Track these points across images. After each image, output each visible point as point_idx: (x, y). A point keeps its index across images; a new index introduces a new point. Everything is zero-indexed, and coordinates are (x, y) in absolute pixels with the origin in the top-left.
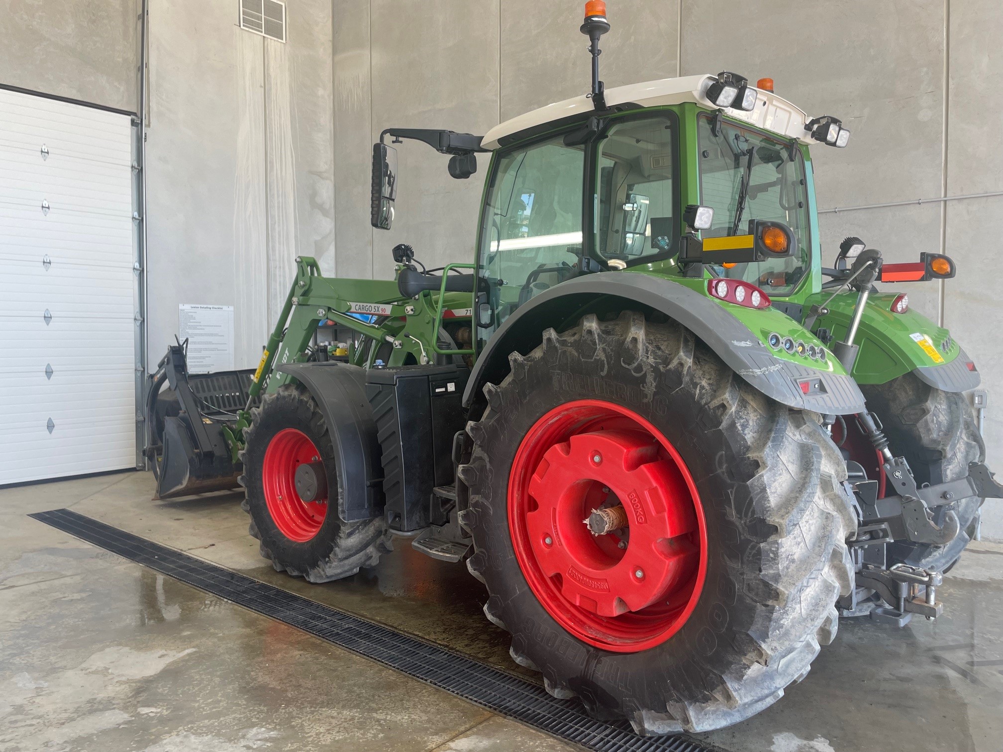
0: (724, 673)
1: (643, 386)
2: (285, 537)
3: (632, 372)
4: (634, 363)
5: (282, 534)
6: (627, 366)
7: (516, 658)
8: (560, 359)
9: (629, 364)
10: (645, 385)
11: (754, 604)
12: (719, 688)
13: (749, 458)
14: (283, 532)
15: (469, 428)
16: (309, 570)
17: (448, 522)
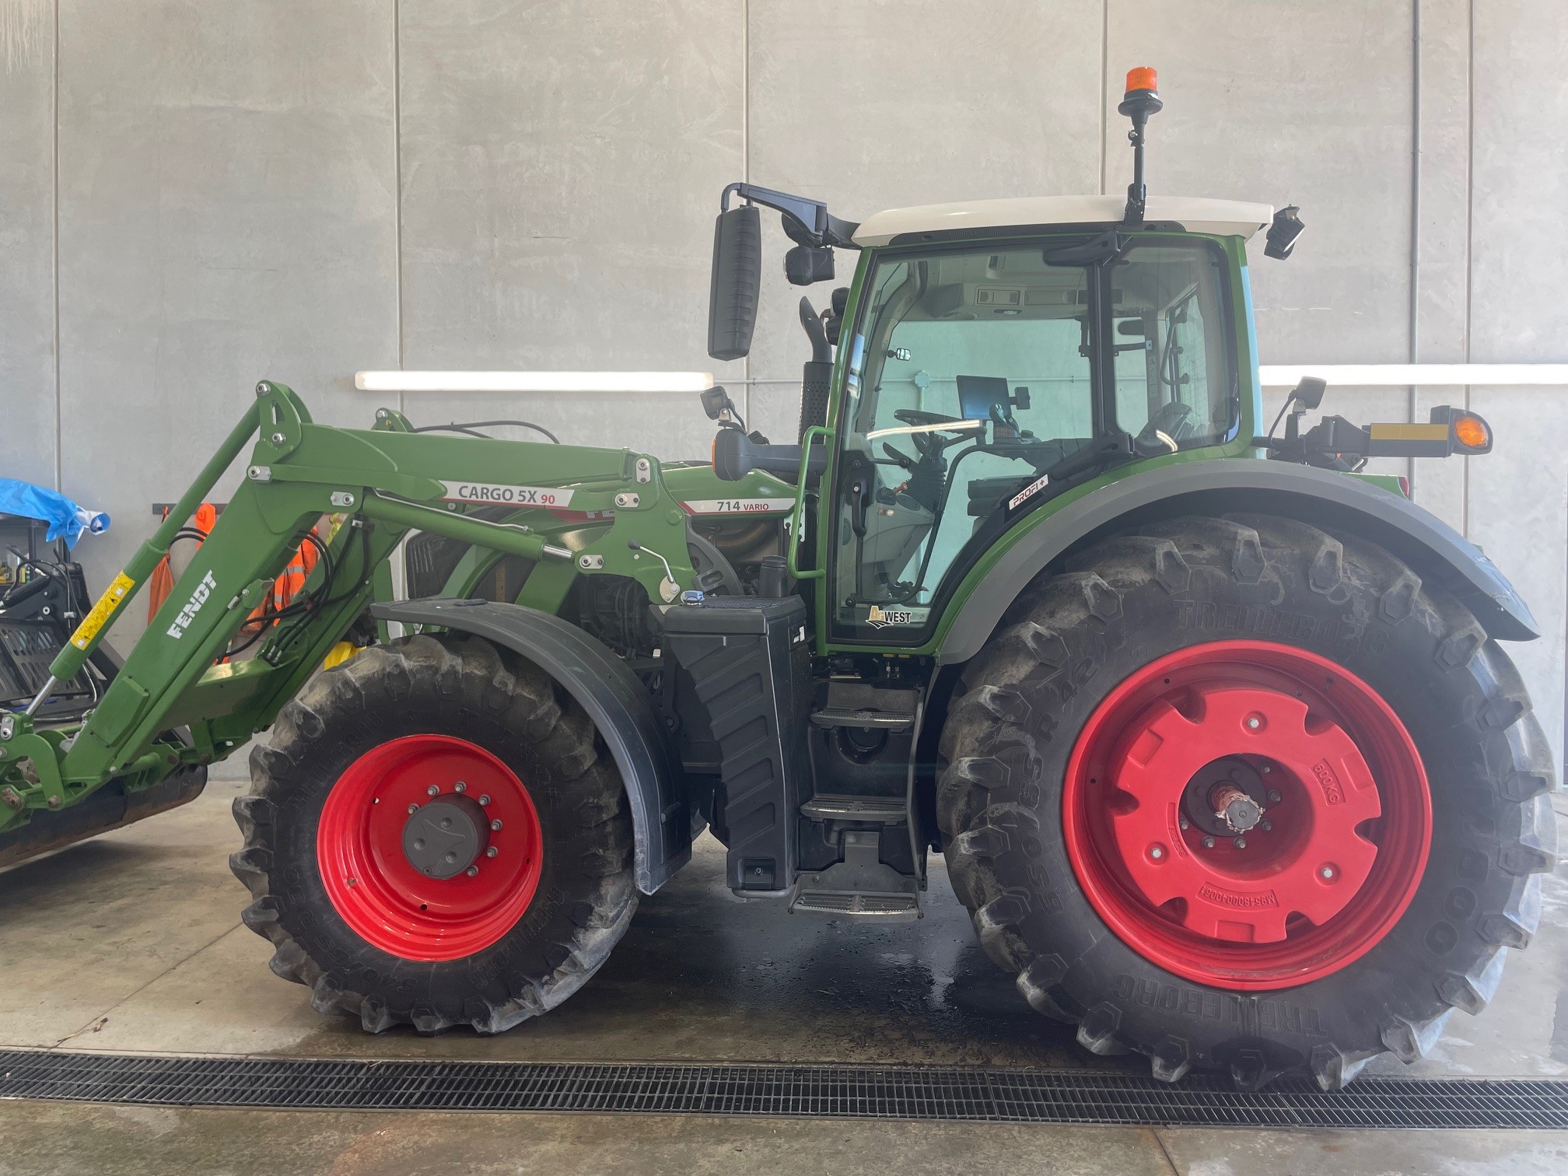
0: (1466, 971)
1: (1348, 618)
2: (397, 959)
3: (1329, 599)
4: (1331, 586)
5: (384, 953)
6: (1320, 591)
7: (1092, 1043)
8: (1191, 581)
9: (1323, 588)
10: (1350, 616)
11: (1510, 877)
12: (1459, 994)
13: (1507, 700)
14: (383, 948)
15: (988, 696)
16: (491, 1009)
17: (842, 860)
